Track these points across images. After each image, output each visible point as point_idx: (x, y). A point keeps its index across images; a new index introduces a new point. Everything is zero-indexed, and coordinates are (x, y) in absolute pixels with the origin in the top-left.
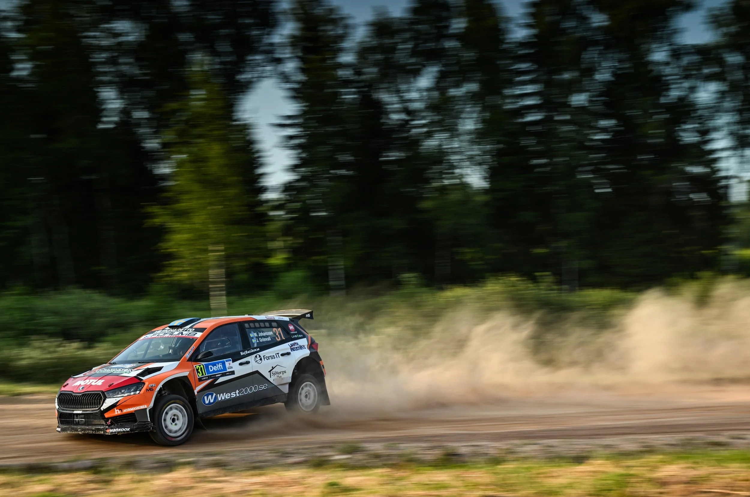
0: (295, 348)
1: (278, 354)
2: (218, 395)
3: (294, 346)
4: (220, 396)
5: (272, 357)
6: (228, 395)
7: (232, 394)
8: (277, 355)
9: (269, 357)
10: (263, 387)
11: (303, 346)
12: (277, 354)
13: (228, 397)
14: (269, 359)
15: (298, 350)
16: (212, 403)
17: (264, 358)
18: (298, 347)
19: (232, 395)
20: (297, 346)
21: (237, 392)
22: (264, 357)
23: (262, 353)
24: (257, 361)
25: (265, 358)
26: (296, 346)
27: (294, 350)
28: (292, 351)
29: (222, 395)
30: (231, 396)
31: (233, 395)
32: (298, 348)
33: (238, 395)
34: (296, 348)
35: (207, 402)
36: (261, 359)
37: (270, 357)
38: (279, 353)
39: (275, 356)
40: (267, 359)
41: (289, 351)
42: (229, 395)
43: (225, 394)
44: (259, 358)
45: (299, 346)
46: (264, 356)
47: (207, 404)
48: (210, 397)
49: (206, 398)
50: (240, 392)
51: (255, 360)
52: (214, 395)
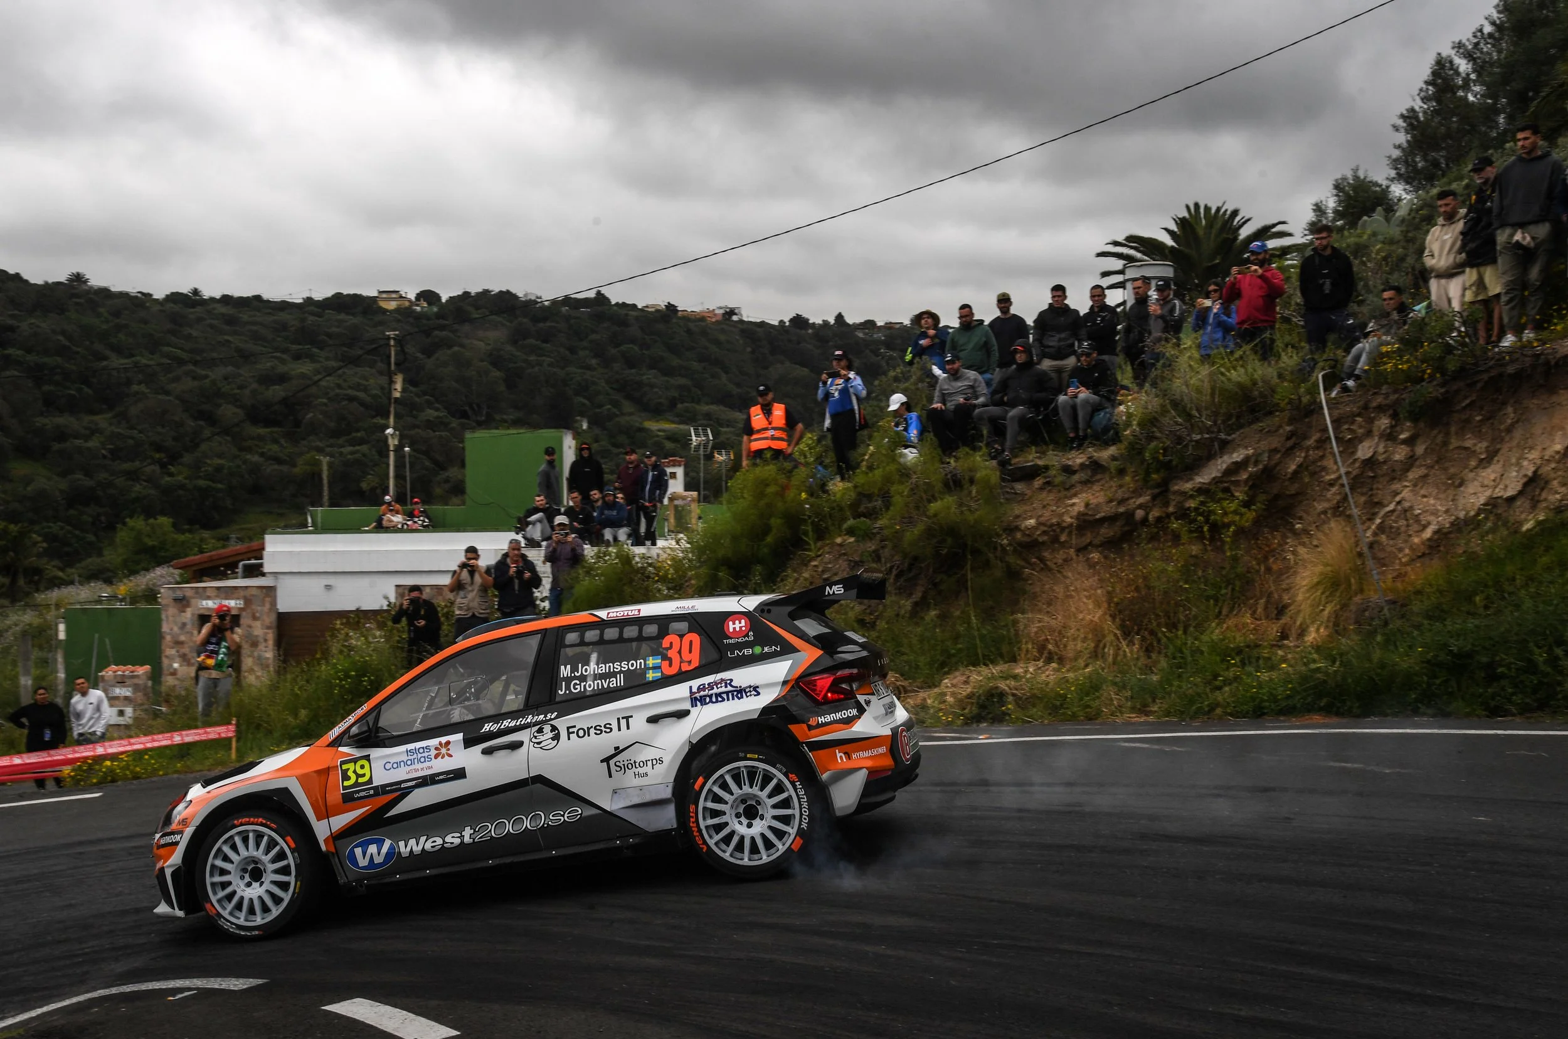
0: (711, 696)
1: (627, 718)
2: (402, 844)
3: (713, 689)
4: (406, 846)
5: (604, 729)
6: (435, 842)
7: (448, 839)
8: (623, 722)
9: (589, 729)
10: (563, 816)
11: (750, 687)
12: (622, 718)
13: (433, 847)
14: (587, 732)
15: (723, 700)
16: (380, 865)
17: (569, 733)
18: (727, 693)
19: (446, 841)
20: (723, 689)
21: (468, 832)
22: (571, 730)
23: (562, 724)
24: (539, 743)
25: (573, 732)
26: (715, 691)
28: (693, 706)
29: (412, 842)
30: (443, 845)
31: (453, 839)
32: (725, 696)
33: (467, 839)
34: (718, 695)
35: (363, 862)
36: (557, 738)
37: (592, 731)
38: (632, 717)
39: (615, 726)
40: (581, 733)
41: (686, 705)
43: (423, 839)
44: (551, 735)
45: (729, 688)
46: (568, 728)
47: (364, 868)
48: (372, 849)
49: (358, 851)
50: (476, 834)
51: (533, 740)
52: (387, 844)
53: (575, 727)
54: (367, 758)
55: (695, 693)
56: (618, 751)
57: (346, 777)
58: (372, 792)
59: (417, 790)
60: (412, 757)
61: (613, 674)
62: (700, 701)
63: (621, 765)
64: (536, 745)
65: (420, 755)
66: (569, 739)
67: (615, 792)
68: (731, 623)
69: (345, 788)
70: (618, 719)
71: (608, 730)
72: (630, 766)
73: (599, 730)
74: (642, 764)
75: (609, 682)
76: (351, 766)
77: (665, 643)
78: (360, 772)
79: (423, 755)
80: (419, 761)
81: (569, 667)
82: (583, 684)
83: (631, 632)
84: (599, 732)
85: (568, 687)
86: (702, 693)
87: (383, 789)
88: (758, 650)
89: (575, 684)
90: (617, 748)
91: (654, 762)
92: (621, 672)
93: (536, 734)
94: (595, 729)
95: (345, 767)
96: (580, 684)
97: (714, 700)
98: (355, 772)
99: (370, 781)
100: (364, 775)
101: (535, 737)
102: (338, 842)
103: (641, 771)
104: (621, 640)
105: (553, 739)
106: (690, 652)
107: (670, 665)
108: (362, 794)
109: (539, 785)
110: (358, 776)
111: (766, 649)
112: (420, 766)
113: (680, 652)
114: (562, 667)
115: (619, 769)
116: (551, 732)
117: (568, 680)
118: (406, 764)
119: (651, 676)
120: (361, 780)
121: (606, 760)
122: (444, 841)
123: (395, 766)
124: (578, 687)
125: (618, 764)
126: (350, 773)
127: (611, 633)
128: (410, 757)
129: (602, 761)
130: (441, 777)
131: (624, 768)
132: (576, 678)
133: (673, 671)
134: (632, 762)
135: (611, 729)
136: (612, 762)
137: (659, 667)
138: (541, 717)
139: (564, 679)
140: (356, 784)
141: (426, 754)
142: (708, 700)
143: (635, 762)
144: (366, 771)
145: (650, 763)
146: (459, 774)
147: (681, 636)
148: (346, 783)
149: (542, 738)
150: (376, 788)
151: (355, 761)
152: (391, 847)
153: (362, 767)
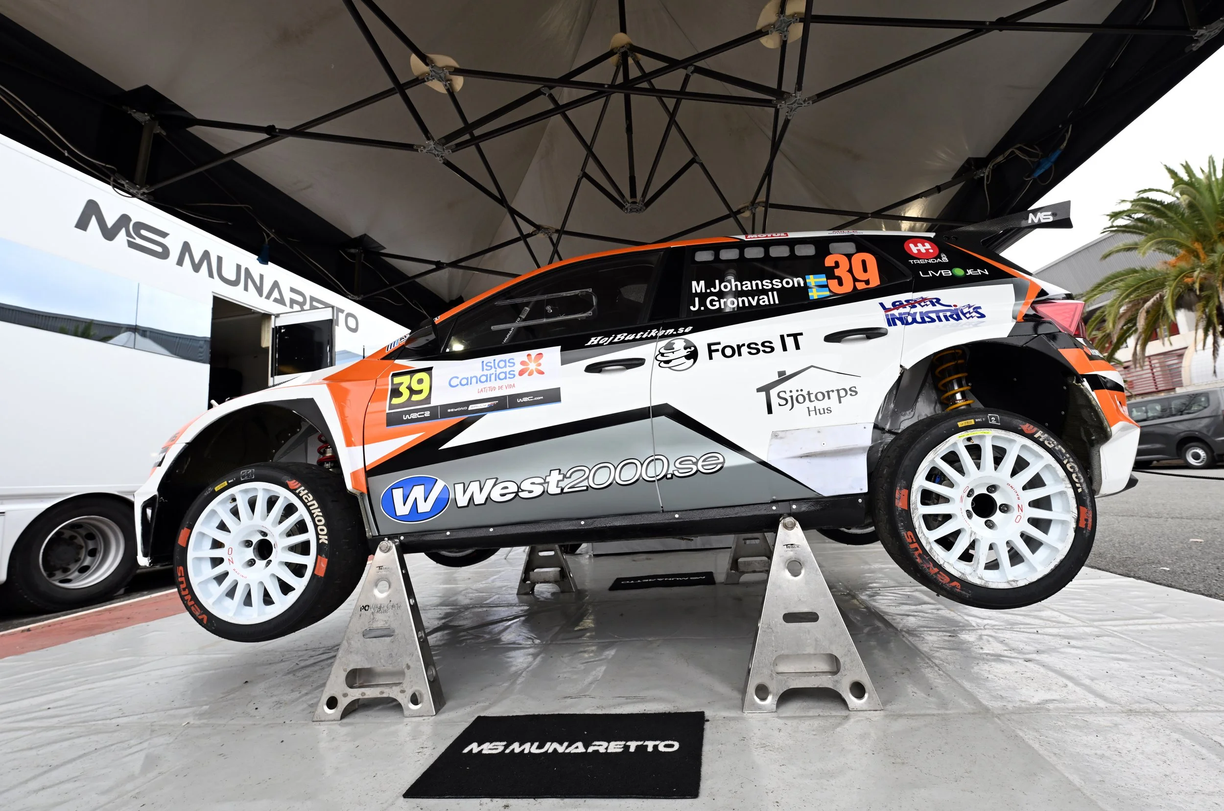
0: (912, 316)
1: (795, 336)
2: (459, 488)
3: (916, 307)
4: (465, 492)
5: (761, 348)
6: (506, 488)
7: (525, 484)
8: (790, 341)
9: (739, 347)
10: (696, 464)
12: (788, 335)
13: (503, 495)
14: (737, 350)
15: (933, 320)
16: (426, 515)
17: (711, 351)
18: (938, 312)
19: (522, 487)
20: (932, 308)
21: (554, 477)
22: (713, 348)
23: (701, 339)
25: (717, 350)
27: (905, 322)
28: (890, 325)
29: (474, 486)
30: (517, 493)
31: (532, 486)
32: (934, 316)
33: (553, 489)
35: (402, 510)
36: (693, 356)
37: (744, 350)
38: (801, 334)
39: (777, 344)
40: (728, 352)
41: (880, 324)
42: (513, 488)
43: (491, 482)
44: (685, 353)
45: (938, 309)
46: (709, 345)
47: (403, 518)
48: (418, 492)
49: (398, 494)
50: (567, 481)
51: (660, 358)
52: (440, 485)
53: (719, 343)
54: (429, 370)
55: (890, 310)
56: (783, 377)
57: (396, 393)
58: (427, 414)
59: (489, 416)
60: (488, 373)
61: (765, 292)
62: (900, 319)
63: (787, 396)
64: (662, 364)
65: (499, 371)
66: (711, 358)
67: (775, 435)
68: (912, 246)
69: (391, 407)
70: (782, 337)
71: (768, 350)
72: (801, 399)
73: (754, 349)
74: (820, 396)
75: (759, 300)
76: (405, 379)
77: (829, 262)
78: (416, 387)
79: (504, 370)
80: (497, 377)
81: (702, 283)
82: (722, 301)
83: (777, 252)
84: (754, 351)
85: (702, 303)
86: (902, 310)
87: (442, 411)
88: (959, 272)
89: (712, 301)
90: (781, 374)
91: (842, 393)
92: (772, 290)
93: (663, 351)
94: (749, 346)
95: (397, 380)
96: (719, 301)
97: (919, 319)
98: (409, 388)
99: (428, 399)
100: (420, 392)
101: (662, 355)
102: (371, 479)
103: (820, 405)
104: (766, 258)
105: (687, 357)
106: (865, 270)
107: (841, 283)
108: (414, 416)
109: (663, 419)
110: (412, 392)
111: (970, 272)
112: (500, 383)
113: (850, 271)
114: (694, 283)
115: (783, 402)
116: (685, 348)
117: (703, 297)
118: (479, 380)
119: (814, 294)
120: (415, 398)
121: (766, 389)
122: (519, 487)
123: (464, 382)
124: (717, 303)
125: (782, 395)
126: (403, 389)
127: (753, 253)
128: (485, 372)
129: (759, 390)
130: (525, 399)
131: (791, 401)
132: (712, 294)
133: (847, 288)
134: (805, 393)
135: (773, 349)
136: (773, 392)
137: (826, 286)
138: (671, 331)
139: (697, 295)
140: (409, 402)
141: (508, 369)
142: (910, 319)
143: (809, 394)
144: (425, 387)
145: (834, 395)
146: (552, 396)
147: (849, 256)
148: (395, 401)
149: (671, 356)
150: (434, 410)
151: (413, 372)
152: (445, 489)
153: (420, 381)
